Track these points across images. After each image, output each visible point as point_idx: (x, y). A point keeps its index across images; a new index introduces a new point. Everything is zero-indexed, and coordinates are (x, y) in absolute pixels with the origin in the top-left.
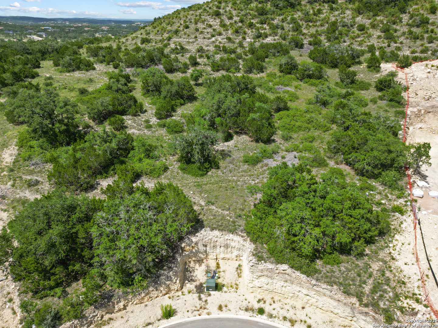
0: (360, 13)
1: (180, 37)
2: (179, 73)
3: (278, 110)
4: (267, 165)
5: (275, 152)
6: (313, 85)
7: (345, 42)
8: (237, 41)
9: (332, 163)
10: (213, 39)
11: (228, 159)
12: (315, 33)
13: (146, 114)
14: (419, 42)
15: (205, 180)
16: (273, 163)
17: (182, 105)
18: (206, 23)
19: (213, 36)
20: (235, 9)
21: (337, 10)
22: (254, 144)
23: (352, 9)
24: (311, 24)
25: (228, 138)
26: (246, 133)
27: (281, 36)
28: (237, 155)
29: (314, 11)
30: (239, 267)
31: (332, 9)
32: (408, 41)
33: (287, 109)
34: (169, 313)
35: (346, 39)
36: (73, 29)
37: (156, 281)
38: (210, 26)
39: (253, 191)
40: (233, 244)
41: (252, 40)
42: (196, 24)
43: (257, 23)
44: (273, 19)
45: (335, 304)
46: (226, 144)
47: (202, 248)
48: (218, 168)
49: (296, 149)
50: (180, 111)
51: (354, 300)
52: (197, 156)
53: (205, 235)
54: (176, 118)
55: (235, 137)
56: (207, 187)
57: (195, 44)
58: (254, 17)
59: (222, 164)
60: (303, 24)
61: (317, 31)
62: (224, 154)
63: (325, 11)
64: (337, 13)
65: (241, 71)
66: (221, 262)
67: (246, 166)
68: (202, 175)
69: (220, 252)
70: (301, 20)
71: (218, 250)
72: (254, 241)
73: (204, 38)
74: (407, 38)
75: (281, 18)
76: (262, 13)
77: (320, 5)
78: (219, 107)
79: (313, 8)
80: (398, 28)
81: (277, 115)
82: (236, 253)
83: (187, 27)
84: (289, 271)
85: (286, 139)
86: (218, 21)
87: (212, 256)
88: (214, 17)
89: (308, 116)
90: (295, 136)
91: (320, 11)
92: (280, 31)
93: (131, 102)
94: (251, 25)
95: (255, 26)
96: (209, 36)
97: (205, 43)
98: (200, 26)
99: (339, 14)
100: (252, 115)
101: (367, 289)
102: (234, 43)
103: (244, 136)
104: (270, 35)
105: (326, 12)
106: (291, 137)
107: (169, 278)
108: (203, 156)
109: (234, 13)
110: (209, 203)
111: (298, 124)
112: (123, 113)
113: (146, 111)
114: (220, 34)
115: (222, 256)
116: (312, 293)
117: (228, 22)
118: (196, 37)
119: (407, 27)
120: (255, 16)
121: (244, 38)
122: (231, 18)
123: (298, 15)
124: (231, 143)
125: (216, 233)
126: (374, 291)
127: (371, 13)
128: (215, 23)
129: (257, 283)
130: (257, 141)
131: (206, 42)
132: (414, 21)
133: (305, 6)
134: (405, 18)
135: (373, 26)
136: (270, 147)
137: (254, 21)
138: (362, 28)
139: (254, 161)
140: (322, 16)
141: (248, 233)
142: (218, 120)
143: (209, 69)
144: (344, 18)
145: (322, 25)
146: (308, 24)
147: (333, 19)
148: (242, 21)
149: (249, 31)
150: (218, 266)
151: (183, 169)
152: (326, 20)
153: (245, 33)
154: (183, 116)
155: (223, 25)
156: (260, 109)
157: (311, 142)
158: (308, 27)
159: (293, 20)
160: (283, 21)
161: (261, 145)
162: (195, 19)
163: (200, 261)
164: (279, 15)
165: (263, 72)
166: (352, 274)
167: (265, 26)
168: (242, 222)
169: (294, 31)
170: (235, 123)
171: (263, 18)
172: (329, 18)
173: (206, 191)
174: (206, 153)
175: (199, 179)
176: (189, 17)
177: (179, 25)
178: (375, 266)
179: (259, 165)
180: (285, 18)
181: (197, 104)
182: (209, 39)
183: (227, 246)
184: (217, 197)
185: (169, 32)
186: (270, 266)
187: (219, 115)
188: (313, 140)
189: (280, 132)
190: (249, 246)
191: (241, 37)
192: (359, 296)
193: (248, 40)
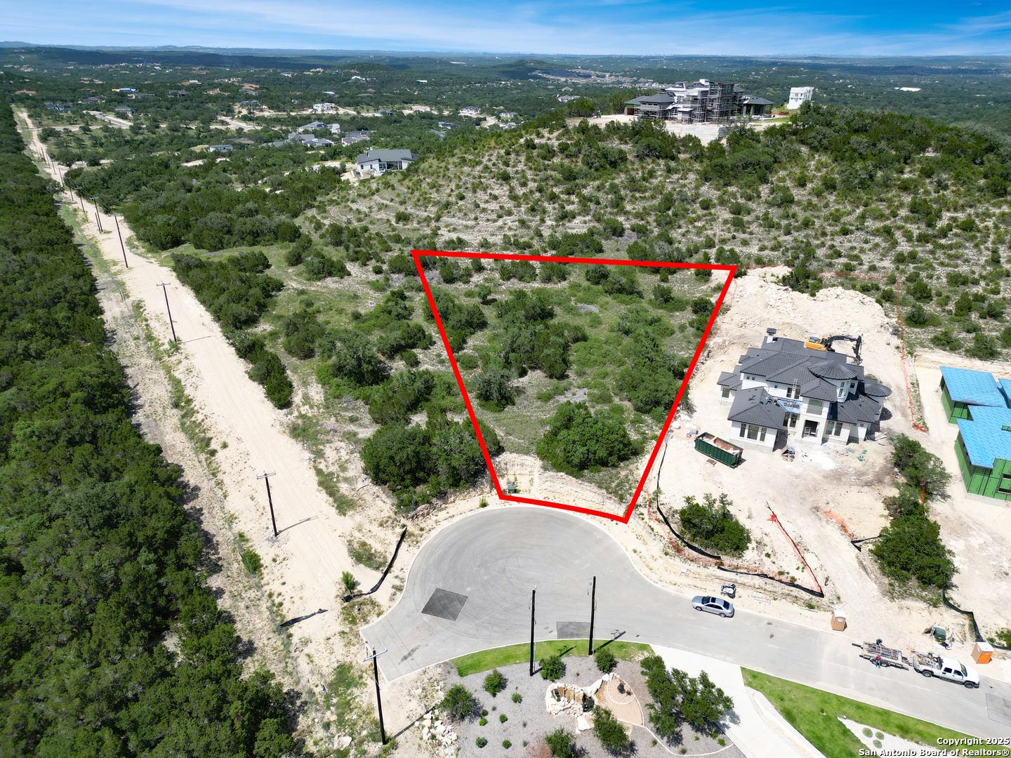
0: (707, 180)
1: (454, 216)
2: (460, 283)
3: (576, 340)
4: (558, 401)
5: (566, 389)
6: (622, 302)
7: (680, 227)
8: (533, 224)
9: (616, 400)
10: (500, 222)
11: (523, 396)
12: (641, 210)
13: (435, 346)
14: (774, 233)
15: (502, 415)
16: (562, 399)
17: (472, 334)
18: (489, 191)
19: (500, 217)
20: (531, 169)
21: (677, 171)
22: (548, 380)
23: (698, 172)
24: (638, 195)
25: (523, 373)
26: (540, 368)
27: (594, 216)
28: (531, 392)
29: (643, 173)
30: (532, 480)
31: (669, 171)
32: (762, 229)
33: (584, 338)
34: (484, 505)
35: (682, 222)
36: (183, 92)
37: (474, 484)
38: (495, 198)
39: (543, 423)
40: (527, 463)
41: (554, 223)
42: (475, 192)
43: (562, 193)
44: (584, 187)
45: (592, 494)
46: (521, 380)
47: (503, 466)
48: (514, 404)
49: (586, 385)
50: (471, 342)
51: (604, 491)
52: (495, 395)
53: (505, 457)
54: (468, 351)
55: (530, 372)
56: (505, 421)
57: (476, 229)
58: (557, 183)
59: (517, 400)
60: (626, 195)
61: (644, 209)
62: (519, 391)
63: (659, 173)
64: (676, 177)
65: (537, 278)
66: (518, 477)
67: (539, 403)
68: (500, 411)
69: (517, 470)
70: (624, 189)
71: (516, 467)
72: (542, 459)
73: (488, 220)
74: (761, 225)
75: (597, 183)
76: (570, 176)
77: (653, 162)
78: (513, 342)
79: (643, 168)
80: (754, 206)
81: (574, 346)
82: (529, 469)
83: (462, 198)
84: (565, 476)
85: (581, 374)
86: (506, 188)
87: (511, 472)
88: (500, 181)
89: (606, 347)
90: (589, 371)
91: (652, 174)
92: (592, 206)
93: (420, 335)
94: (553, 198)
95: (559, 198)
96: (494, 216)
97: (490, 229)
98: (482, 196)
99: (678, 179)
100: (547, 351)
101: (613, 485)
102: (529, 227)
103: (538, 371)
104: (579, 214)
105: (661, 175)
106: (584, 373)
107: (482, 484)
108: (501, 394)
109: (529, 174)
110: (508, 434)
111: (593, 358)
112: (413, 346)
113: (435, 343)
114: (510, 213)
115: (519, 472)
116: (579, 490)
117: (520, 191)
118: (476, 219)
119: (766, 206)
120: (559, 181)
121: (543, 221)
122: (524, 185)
123: (620, 179)
124: (525, 379)
125: (514, 455)
126: (617, 486)
127: (721, 182)
128: (501, 191)
129: (543, 487)
130: (551, 377)
131: (492, 227)
132: (774, 198)
133: (633, 163)
134: (764, 190)
135: (722, 202)
136: (564, 383)
137: (556, 190)
138: (706, 205)
139: (545, 398)
140: (655, 181)
141: (538, 454)
142: (512, 355)
143: (497, 275)
144: (685, 186)
145: (653, 197)
146: (633, 196)
147: (669, 187)
148: (540, 190)
149: (549, 207)
150: (516, 479)
151: (481, 406)
152: (659, 189)
153: (544, 212)
154: (475, 349)
155: (514, 198)
156: (554, 343)
157: (604, 378)
158: (634, 200)
159: (614, 190)
160: (599, 189)
161: (555, 381)
162: (473, 184)
163: (503, 476)
164: (594, 179)
165: (565, 279)
166: (607, 477)
167: (573, 198)
168: (534, 448)
169: (613, 207)
170: (529, 358)
171: (572, 184)
172: (663, 187)
173: (505, 425)
174: (503, 392)
175: (497, 415)
176: (464, 178)
177: (448, 191)
178: (623, 473)
179: (551, 402)
180: (602, 184)
181: (487, 332)
182: (495, 221)
183: (522, 465)
184: (513, 430)
185: (436, 203)
186: (551, 473)
187: (513, 351)
188: (606, 375)
189: (574, 367)
190: (539, 463)
191: (538, 218)
192: (607, 489)
193: (549, 223)
